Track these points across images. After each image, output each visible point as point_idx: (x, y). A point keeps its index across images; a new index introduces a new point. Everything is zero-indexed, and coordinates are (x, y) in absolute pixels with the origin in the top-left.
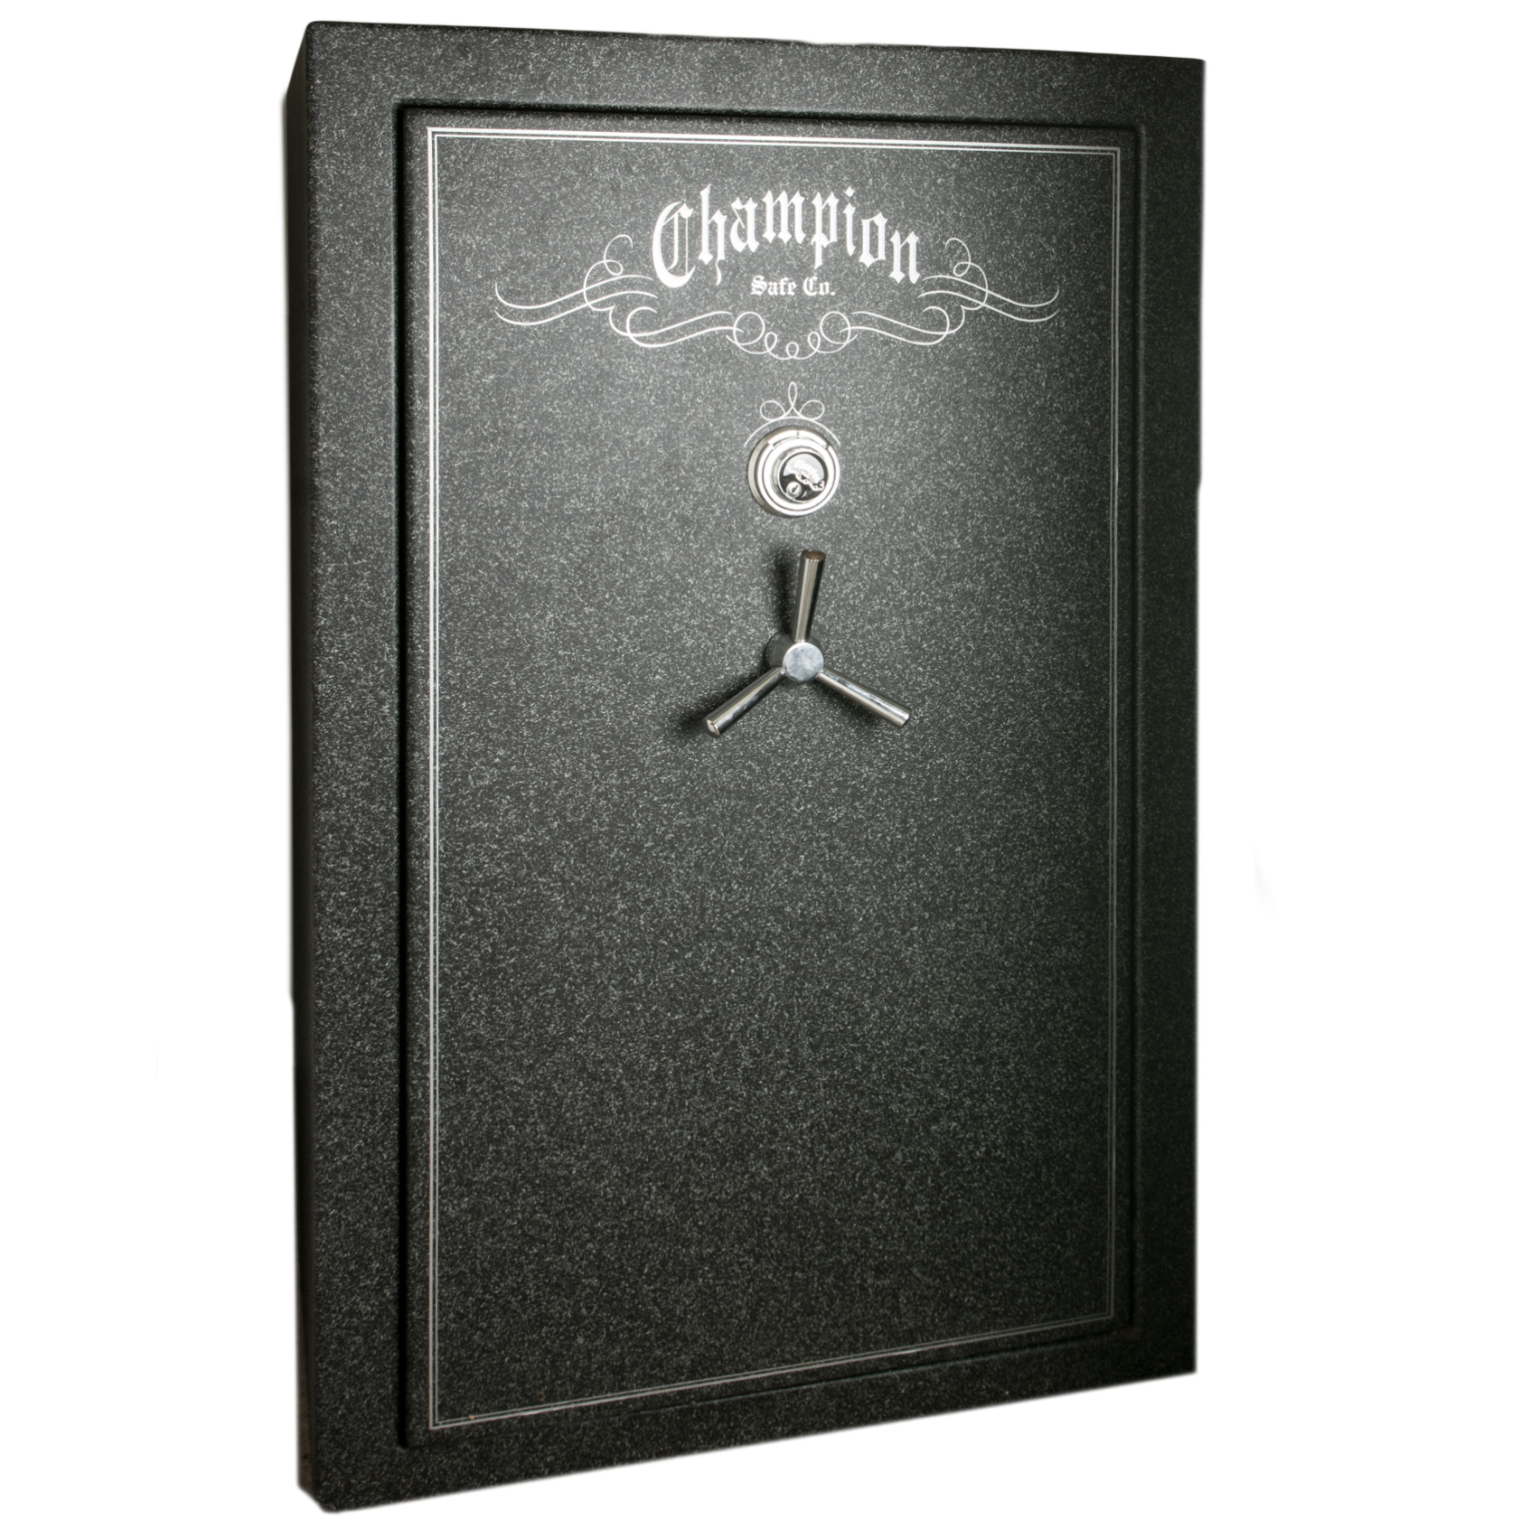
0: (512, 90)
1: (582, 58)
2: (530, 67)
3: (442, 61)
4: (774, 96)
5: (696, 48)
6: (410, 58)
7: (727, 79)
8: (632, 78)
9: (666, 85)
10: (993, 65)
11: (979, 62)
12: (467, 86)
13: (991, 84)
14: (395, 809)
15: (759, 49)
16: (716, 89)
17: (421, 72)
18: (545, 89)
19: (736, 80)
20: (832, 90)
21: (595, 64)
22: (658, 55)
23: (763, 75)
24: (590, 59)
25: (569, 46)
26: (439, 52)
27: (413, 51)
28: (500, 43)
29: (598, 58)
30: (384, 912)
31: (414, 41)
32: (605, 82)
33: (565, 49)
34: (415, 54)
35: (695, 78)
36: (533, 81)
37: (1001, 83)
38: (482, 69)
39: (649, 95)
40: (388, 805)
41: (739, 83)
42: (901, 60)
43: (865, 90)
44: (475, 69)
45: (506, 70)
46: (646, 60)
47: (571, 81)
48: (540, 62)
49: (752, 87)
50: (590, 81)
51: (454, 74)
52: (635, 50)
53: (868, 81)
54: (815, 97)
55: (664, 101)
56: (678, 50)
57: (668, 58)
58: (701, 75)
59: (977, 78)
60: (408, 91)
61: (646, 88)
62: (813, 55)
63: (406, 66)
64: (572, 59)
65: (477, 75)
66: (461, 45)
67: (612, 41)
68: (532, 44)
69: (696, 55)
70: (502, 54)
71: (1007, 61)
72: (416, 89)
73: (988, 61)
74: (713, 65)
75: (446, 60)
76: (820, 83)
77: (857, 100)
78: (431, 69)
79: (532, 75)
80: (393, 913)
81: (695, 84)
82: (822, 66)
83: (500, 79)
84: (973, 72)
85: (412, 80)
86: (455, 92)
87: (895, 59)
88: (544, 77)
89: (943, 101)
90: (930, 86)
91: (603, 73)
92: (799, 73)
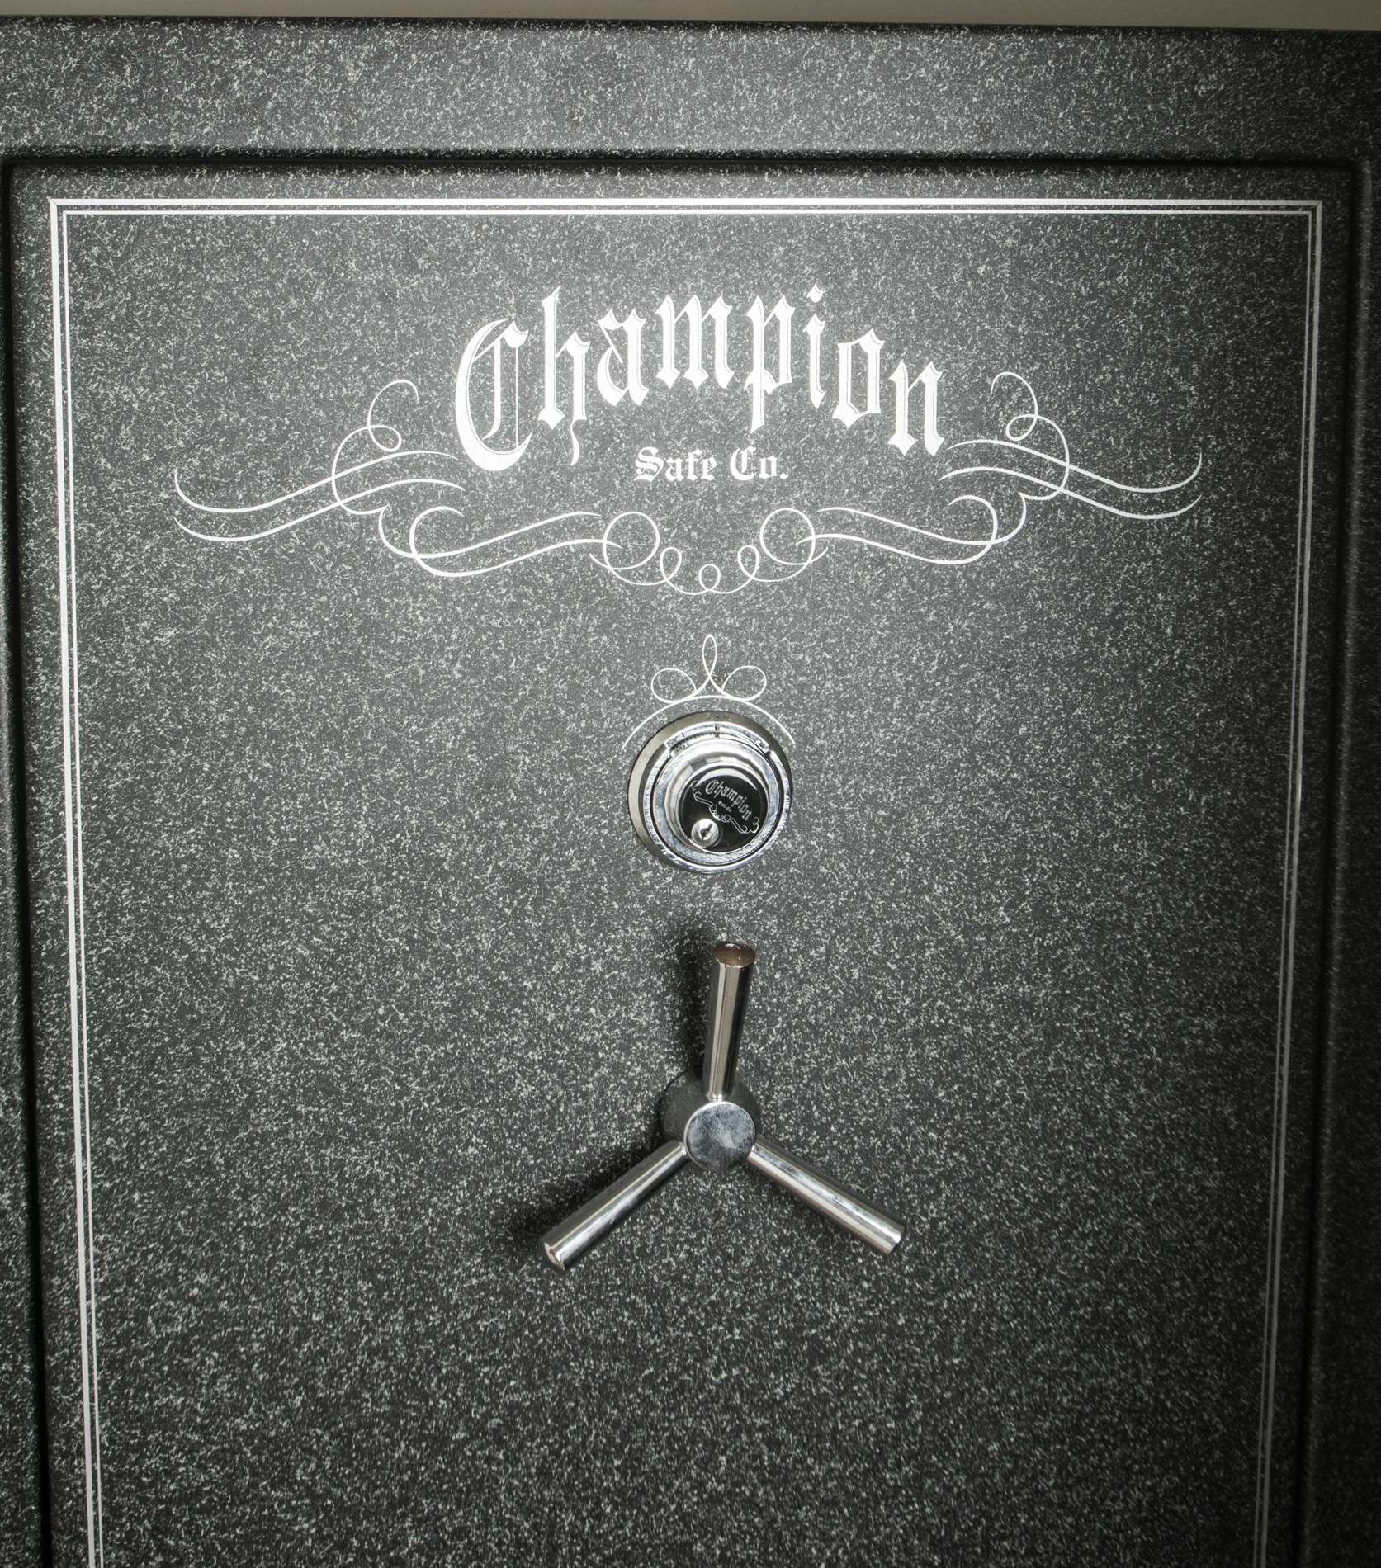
0: (203, 127)
1: (329, 67)
2: (236, 85)
3: (78, 80)
4: (678, 125)
5: (535, 43)
6: (22, 77)
7: (592, 97)
8: (419, 100)
9: (480, 110)
10: (1086, 57)
11: (1060, 53)
12: (122, 121)
13: (1081, 92)
14: (27, 1368)
15: (652, 42)
16: (572, 115)
17: (41, 99)
18: (263, 123)
19: (609, 97)
20: (786, 111)
21: (352, 76)
22: (467, 57)
23: (658, 88)
24: (341, 68)
25: (305, 46)
26: (73, 63)
27: (26, 62)
28: (181, 44)
29: (357, 66)
30: (15, 1539)
31: (28, 46)
32: (370, 107)
33: (298, 51)
34: (30, 68)
35: (534, 97)
36: (241, 110)
37: (1100, 89)
38: (150, 92)
39: (449, 129)
40: (15, 1360)
41: (614, 104)
42: (913, 52)
43: (848, 109)
44: (137, 91)
45: (192, 92)
46: (445, 68)
47: (308, 107)
48: (252, 76)
49: (638, 111)
50: (343, 107)
51: (100, 101)
52: (426, 50)
53: (853, 92)
54: (754, 123)
55: (477, 139)
56: (502, 47)
57: (483, 63)
58: (544, 90)
59: (1056, 82)
60: (17, 133)
61: (445, 117)
62: (752, 49)
63: (15, 89)
64: (310, 69)
65: (140, 102)
66: (111, 50)
67: (382, 36)
68: (239, 45)
69: (536, 54)
70: (185, 64)
71: (1113, 50)
72: (32, 130)
73: (1076, 51)
74: (566, 72)
75: (84, 78)
76: (763, 99)
77: (832, 127)
78: (58, 93)
79: (239, 100)
80: (30, 1542)
81: (534, 106)
82: (768, 68)
83: (181, 107)
84: (1049, 70)
85: (25, 115)
86: (102, 133)
87: (903, 51)
88: (260, 102)
89: (992, 126)
90: (967, 98)
91: (366, 93)
92: (725, 82)
